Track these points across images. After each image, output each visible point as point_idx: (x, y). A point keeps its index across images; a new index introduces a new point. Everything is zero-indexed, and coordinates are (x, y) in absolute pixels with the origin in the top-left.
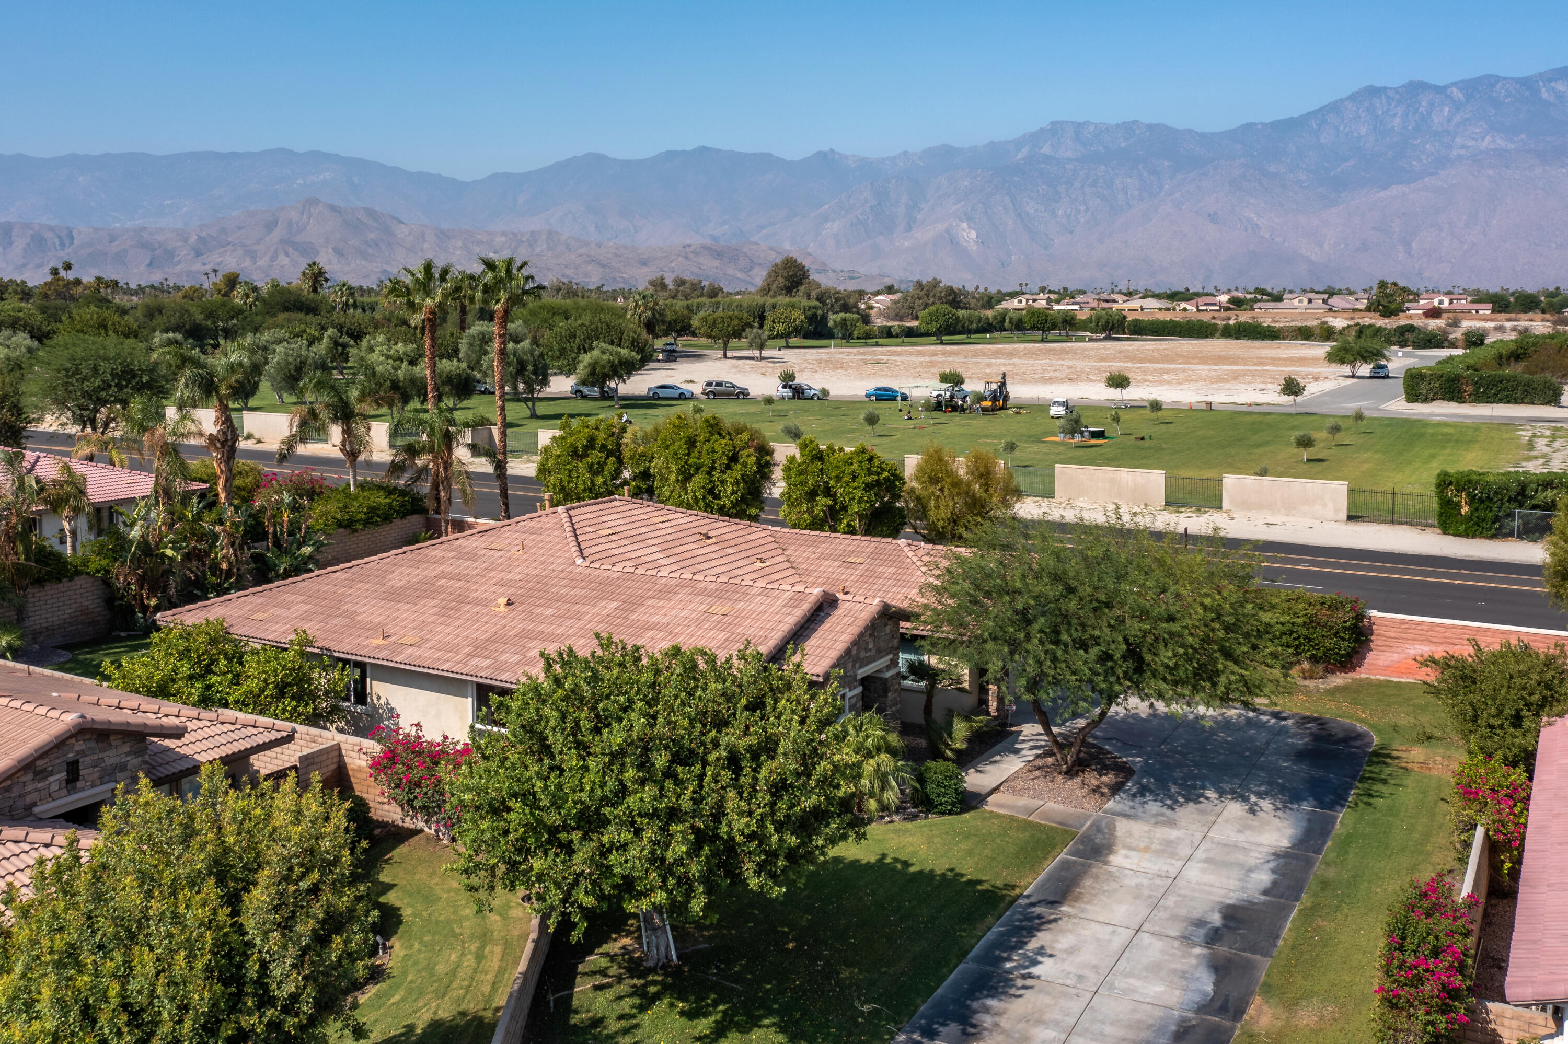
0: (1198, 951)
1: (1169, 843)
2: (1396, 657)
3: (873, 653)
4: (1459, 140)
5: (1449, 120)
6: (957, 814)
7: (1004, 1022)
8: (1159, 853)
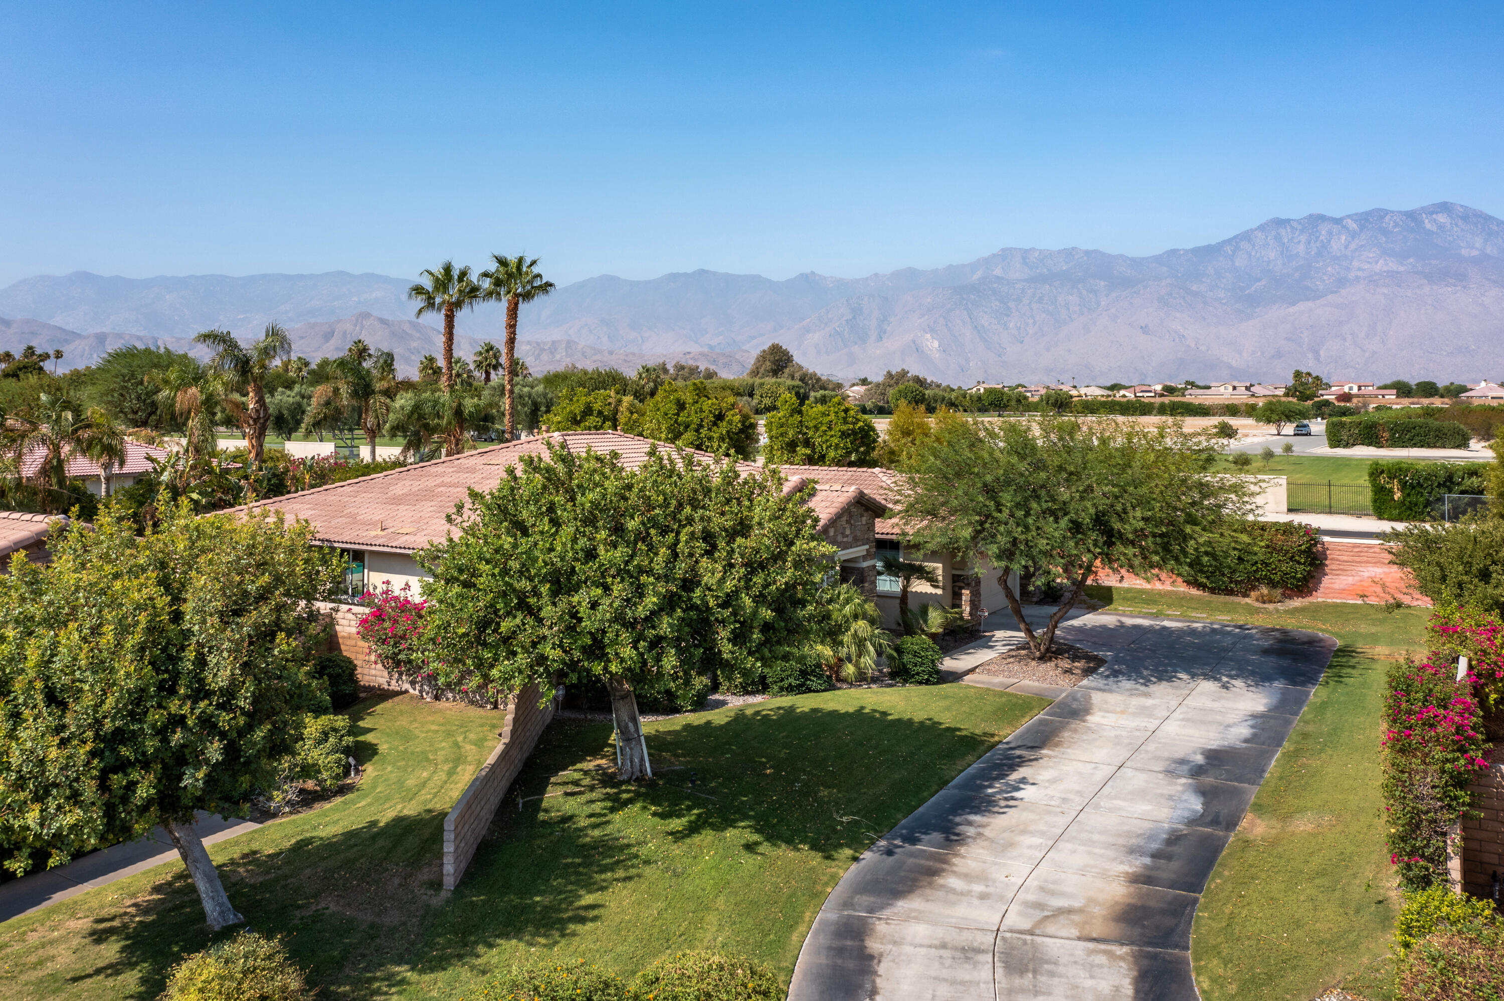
0: (1183, 781)
1: (1144, 708)
2: (1350, 580)
3: (850, 539)
4: (1356, 264)
5: (1346, 247)
6: (934, 684)
7: (987, 832)
8: (1134, 715)
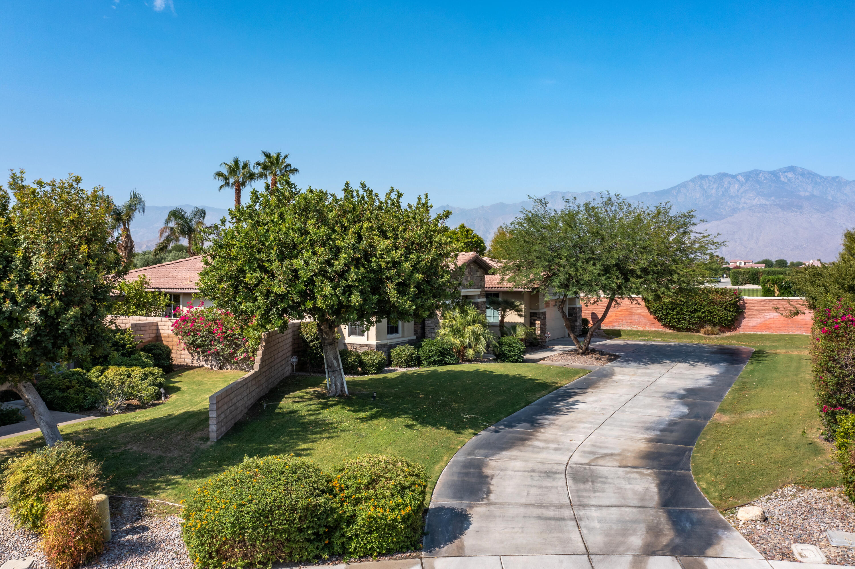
0: (674, 400)
1: (646, 373)
2: (759, 320)
4: (743, 200)
5: (738, 191)
6: (520, 363)
8: (641, 376)
